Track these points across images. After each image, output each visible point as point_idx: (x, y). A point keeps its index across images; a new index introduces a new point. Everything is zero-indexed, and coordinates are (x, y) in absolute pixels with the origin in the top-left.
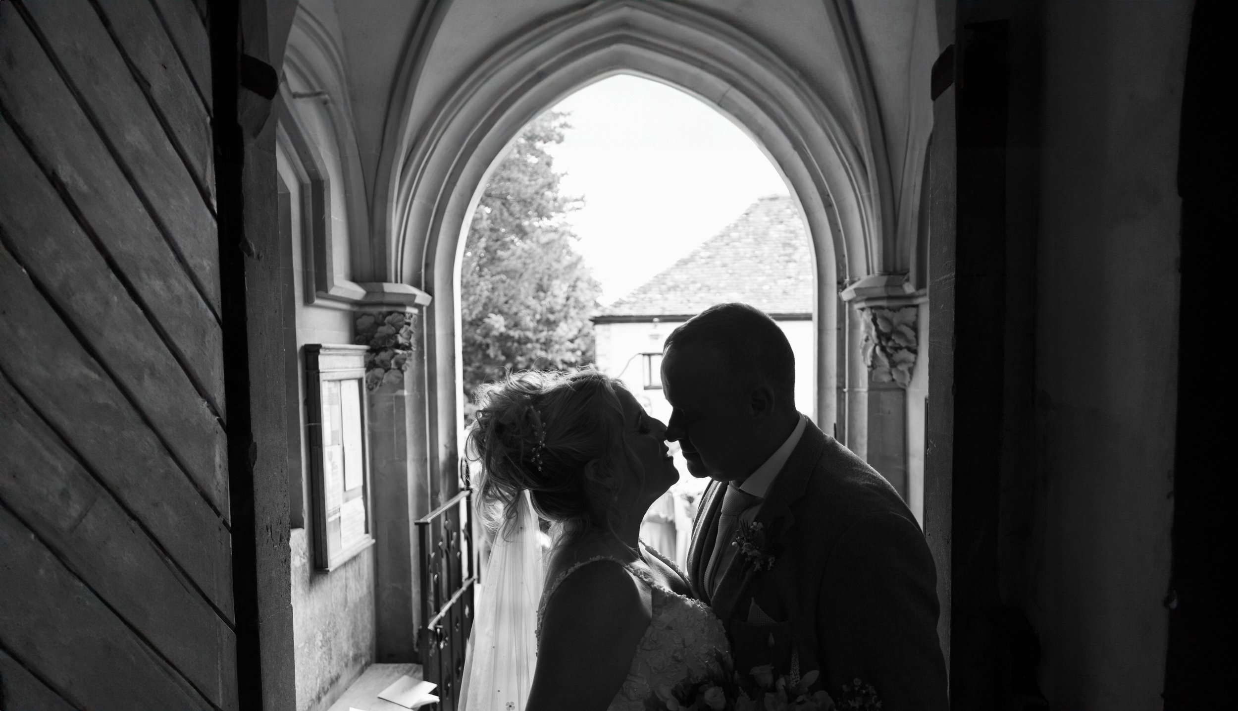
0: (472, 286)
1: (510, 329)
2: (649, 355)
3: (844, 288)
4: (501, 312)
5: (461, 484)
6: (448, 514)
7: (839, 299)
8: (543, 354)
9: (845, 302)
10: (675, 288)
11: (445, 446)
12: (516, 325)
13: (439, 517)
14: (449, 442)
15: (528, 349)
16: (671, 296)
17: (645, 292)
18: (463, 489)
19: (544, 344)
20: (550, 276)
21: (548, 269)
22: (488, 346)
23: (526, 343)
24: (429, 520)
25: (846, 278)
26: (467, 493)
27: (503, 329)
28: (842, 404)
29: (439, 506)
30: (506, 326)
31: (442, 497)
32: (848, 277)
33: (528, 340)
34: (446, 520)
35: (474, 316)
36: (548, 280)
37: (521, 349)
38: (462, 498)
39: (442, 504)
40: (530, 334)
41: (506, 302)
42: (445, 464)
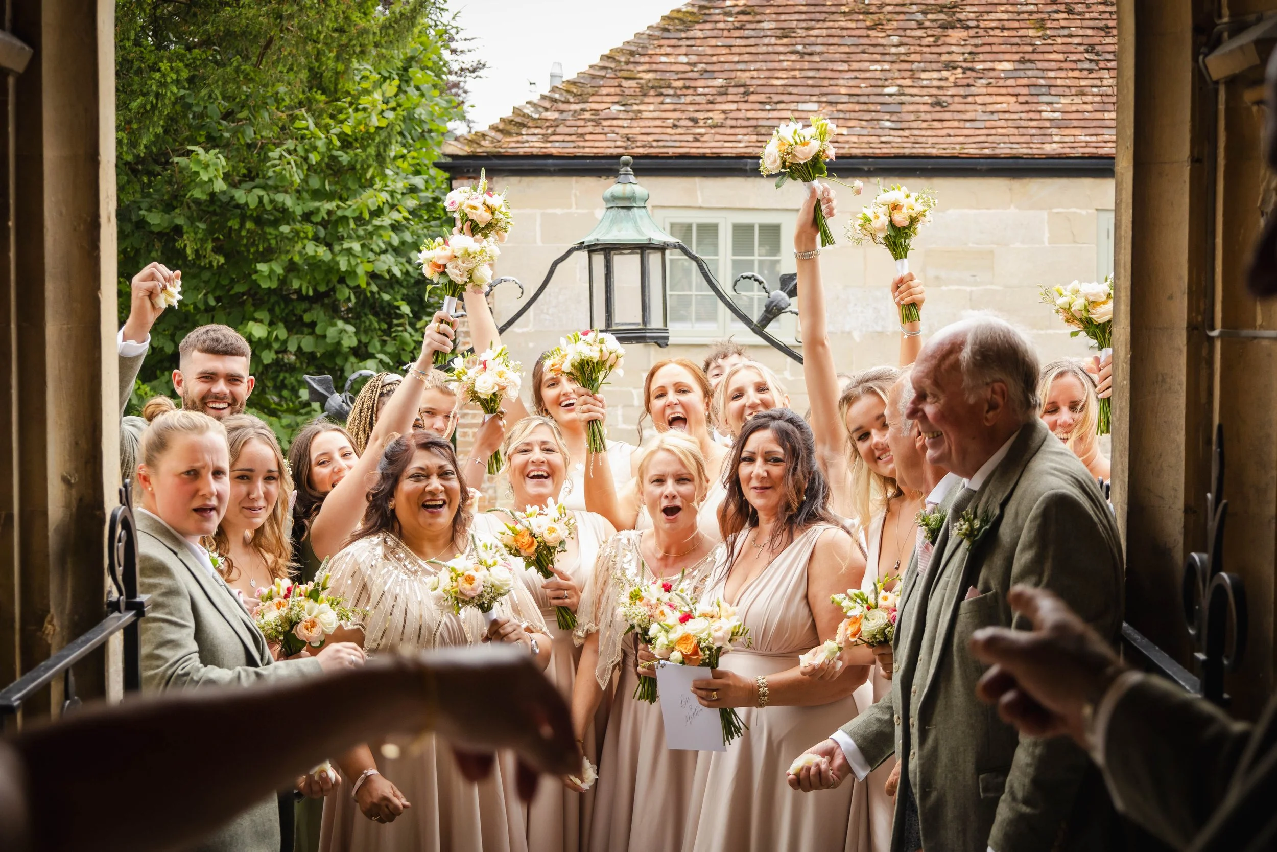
0: (139, 71)
1: (234, 185)
2: (609, 250)
3: (1215, 43)
4: (212, 142)
5: (111, 589)
6: (72, 678)
7: (1200, 76)
8: (322, 252)
9: (1216, 83)
10: (659, 88)
11: (65, 480)
12: (251, 176)
13: (46, 688)
14: (76, 470)
15: (283, 237)
16: (649, 108)
17: (582, 98)
18: (115, 606)
19: (324, 224)
20: (342, 48)
21: (341, 30)
22: (178, 231)
23: (276, 223)
24: (15, 699)
25: (1220, 16)
26: (128, 617)
27: (220, 185)
28: (1204, 373)
29: (47, 656)
30: (226, 177)
31: (54, 628)
32: (1226, 11)
33: (284, 215)
34: (67, 696)
35: (142, 151)
36: (338, 58)
37: (264, 237)
38: (112, 633)
39: (54, 652)
40: (288, 201)
41: (228, 115)
42: (64, 532)
